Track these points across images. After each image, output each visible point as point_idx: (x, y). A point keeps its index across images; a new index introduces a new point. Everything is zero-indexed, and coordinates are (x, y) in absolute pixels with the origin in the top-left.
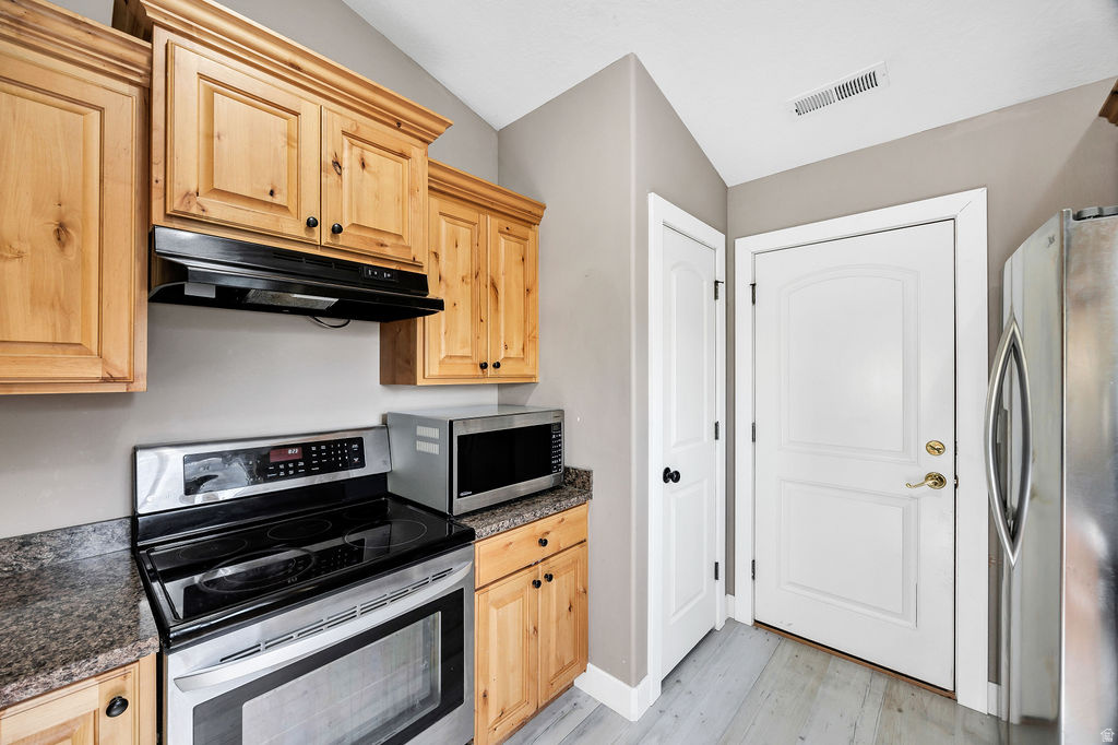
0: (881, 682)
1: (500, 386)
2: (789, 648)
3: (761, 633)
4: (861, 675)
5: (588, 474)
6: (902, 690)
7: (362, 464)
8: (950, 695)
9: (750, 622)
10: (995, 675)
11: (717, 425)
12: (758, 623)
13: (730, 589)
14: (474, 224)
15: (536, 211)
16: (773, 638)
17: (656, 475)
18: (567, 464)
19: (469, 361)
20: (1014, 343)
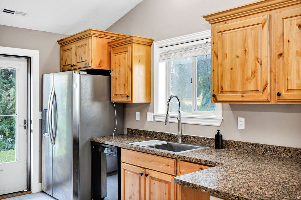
20: (55, 94)
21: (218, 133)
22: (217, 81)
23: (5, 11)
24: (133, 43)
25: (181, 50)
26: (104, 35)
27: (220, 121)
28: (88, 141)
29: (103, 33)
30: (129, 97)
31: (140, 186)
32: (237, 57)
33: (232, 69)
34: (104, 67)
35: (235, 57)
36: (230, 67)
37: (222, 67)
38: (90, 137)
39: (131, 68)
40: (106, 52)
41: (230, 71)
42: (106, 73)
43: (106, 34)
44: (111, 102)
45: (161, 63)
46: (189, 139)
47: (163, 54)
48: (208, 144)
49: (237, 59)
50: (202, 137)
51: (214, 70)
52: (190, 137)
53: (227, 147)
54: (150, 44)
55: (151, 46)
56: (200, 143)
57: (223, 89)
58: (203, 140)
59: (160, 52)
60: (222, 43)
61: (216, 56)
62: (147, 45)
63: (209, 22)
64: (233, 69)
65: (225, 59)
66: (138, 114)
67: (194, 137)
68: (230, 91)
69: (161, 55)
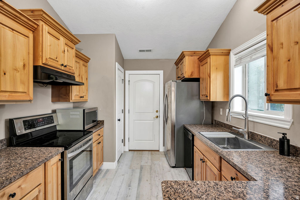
0: (150, 152)
1: (74, 102)
2: (136, 152)
3: (131, 152)
4: (147, 152)
5: (103, 121)
6: (153, 152)
7: (53, 123)
8: (158, 151)
9: (128, 150)
10: (164, 145)
11: (123, 110)
12: (130, 150)
13: (124, 145)
14: (79, 63)
15: (89, 60)
16: (133, 152)
17: (117, 120)
18: (98, 120)
19: (78, 96)
20: (167, 95)
21: (283, 137)
22: (271, 78)
23: (140, 51)
24: (210, 55)
25: (251, 53)
26: (194, 53)
27: (290, 124)
28: (182, 126)
29: (193, 53)
30: (208, 96)
31: (201, 170)
32: (296, 43)
33: (289, 61)
34: (195, 76)
35: (292, 44)
36: (287, 58)
37: (277, 60)
38: (183, 124)
39: (209, 74)
40: (196, 65)
41: (286, 64)
42: (197, 80)
43: (196, 53)
44: (201, 100)
45: (236, 68)
46: (256, 136)
47: (237, 60)
48: (275, 146)
49: (295, 46)
50: (268, 138)
51: (268, 65)
52: (257, 135)
53: (297, 155)
54: (227, 53)
55: (229, 55)
56: (266, 143)
57: (278, 86)
58: (269, 141)
59: (235, 59)
60: (277, 31)
61: (270, 49)
62: (225, 55)
63: (263, 14)
64: (291, 61)
65: (281, 50)
66: (221, 110)
67: (261, 136)
68: (286, 88)
69: (236, 61)
